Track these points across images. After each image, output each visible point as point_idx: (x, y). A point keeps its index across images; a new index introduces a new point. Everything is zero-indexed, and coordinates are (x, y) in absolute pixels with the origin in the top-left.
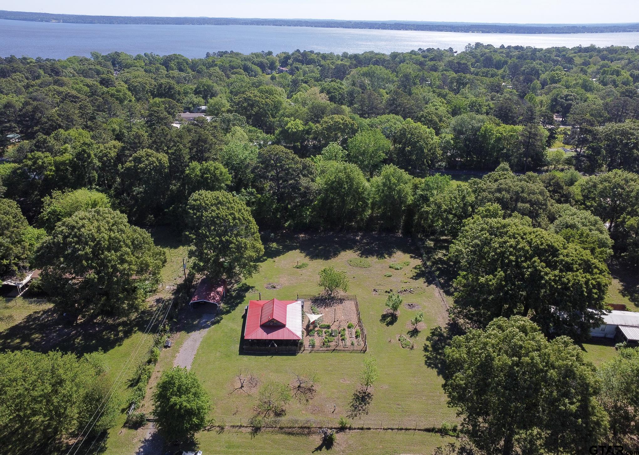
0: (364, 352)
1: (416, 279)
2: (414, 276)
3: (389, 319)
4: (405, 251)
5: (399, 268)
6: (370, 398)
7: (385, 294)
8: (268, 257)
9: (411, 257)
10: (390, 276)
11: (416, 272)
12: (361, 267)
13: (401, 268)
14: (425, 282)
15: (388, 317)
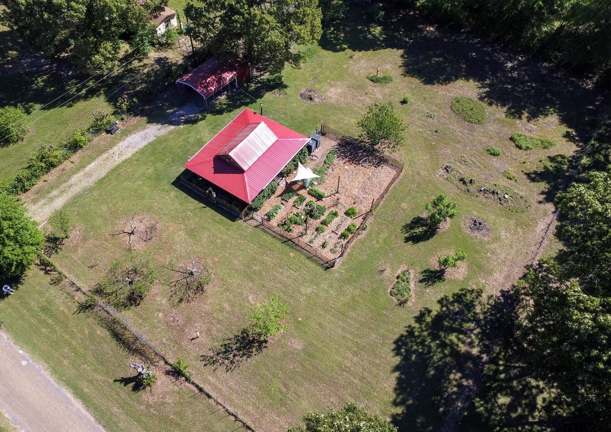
0: (328, 268)
1: (533, 180)
2: (535, 173)
3: (419, 230)
4: (565, 120)
5: (524, 146)
6: (260, 348)
7: (457, 182)
8: (349, 47)
9: (567, 135)
10: (495, 155)
11: (545, 167)
12: (464, 119)
13: (527, 148)
14: (543, 193)
15: (422, 225)
